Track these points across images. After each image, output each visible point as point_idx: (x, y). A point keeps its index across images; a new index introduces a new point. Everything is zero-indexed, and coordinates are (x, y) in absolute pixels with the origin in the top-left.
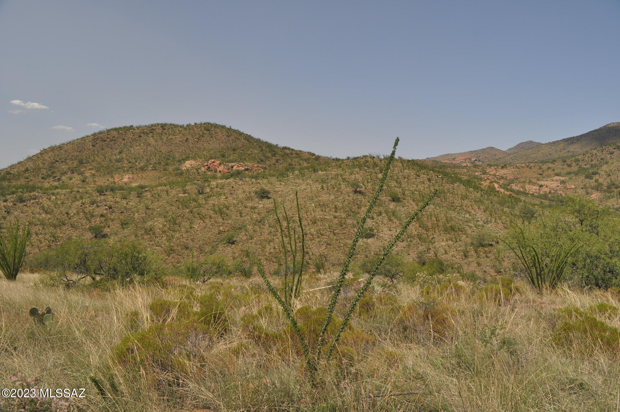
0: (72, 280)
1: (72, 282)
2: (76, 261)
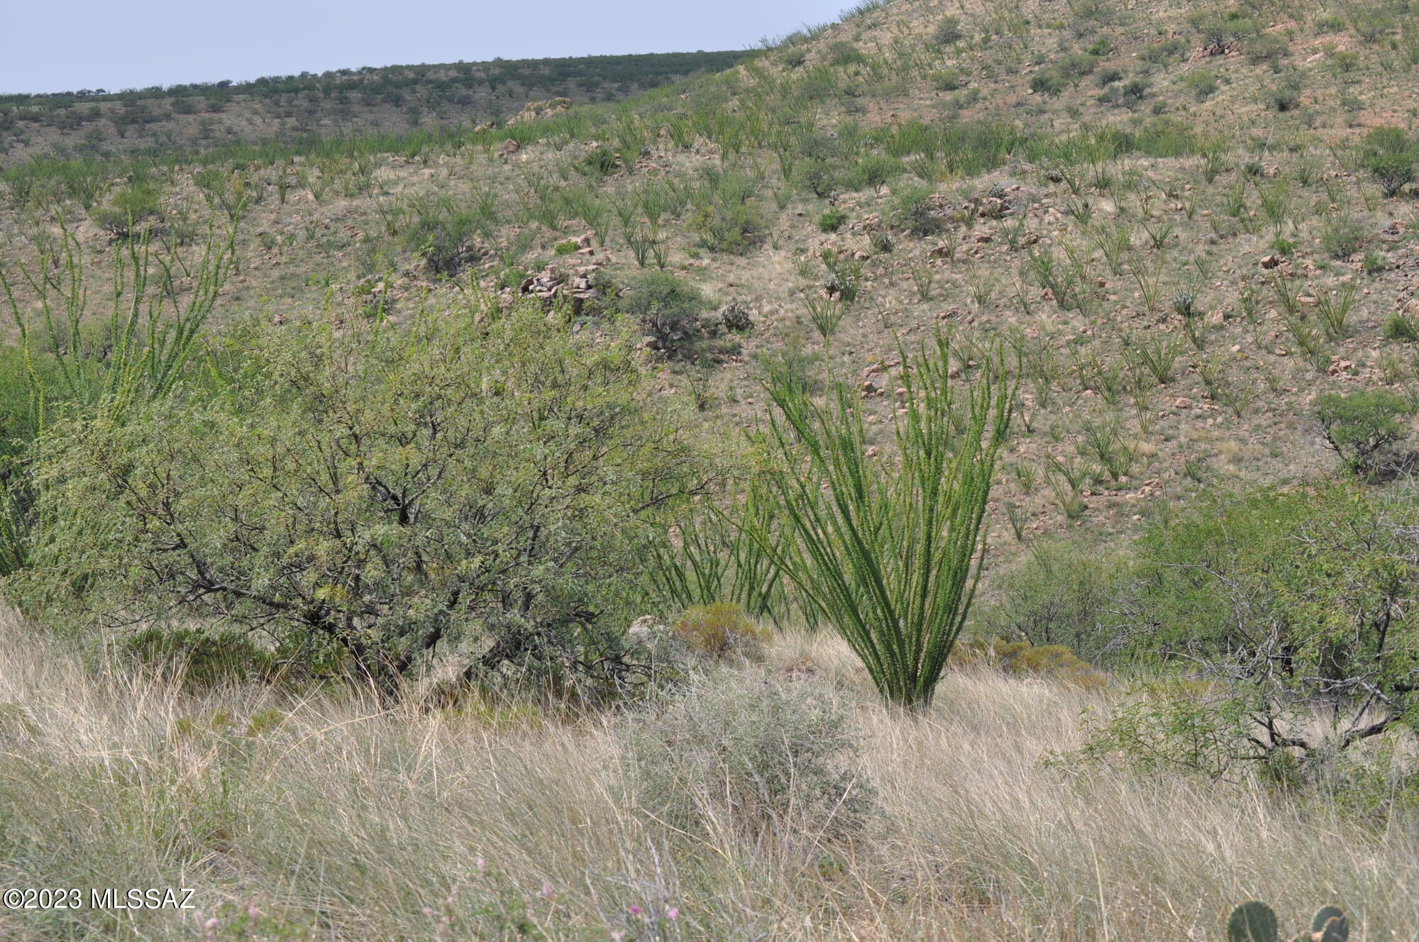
0: (1303, 745)
1: (1297, 752)
2: (1333, 620)
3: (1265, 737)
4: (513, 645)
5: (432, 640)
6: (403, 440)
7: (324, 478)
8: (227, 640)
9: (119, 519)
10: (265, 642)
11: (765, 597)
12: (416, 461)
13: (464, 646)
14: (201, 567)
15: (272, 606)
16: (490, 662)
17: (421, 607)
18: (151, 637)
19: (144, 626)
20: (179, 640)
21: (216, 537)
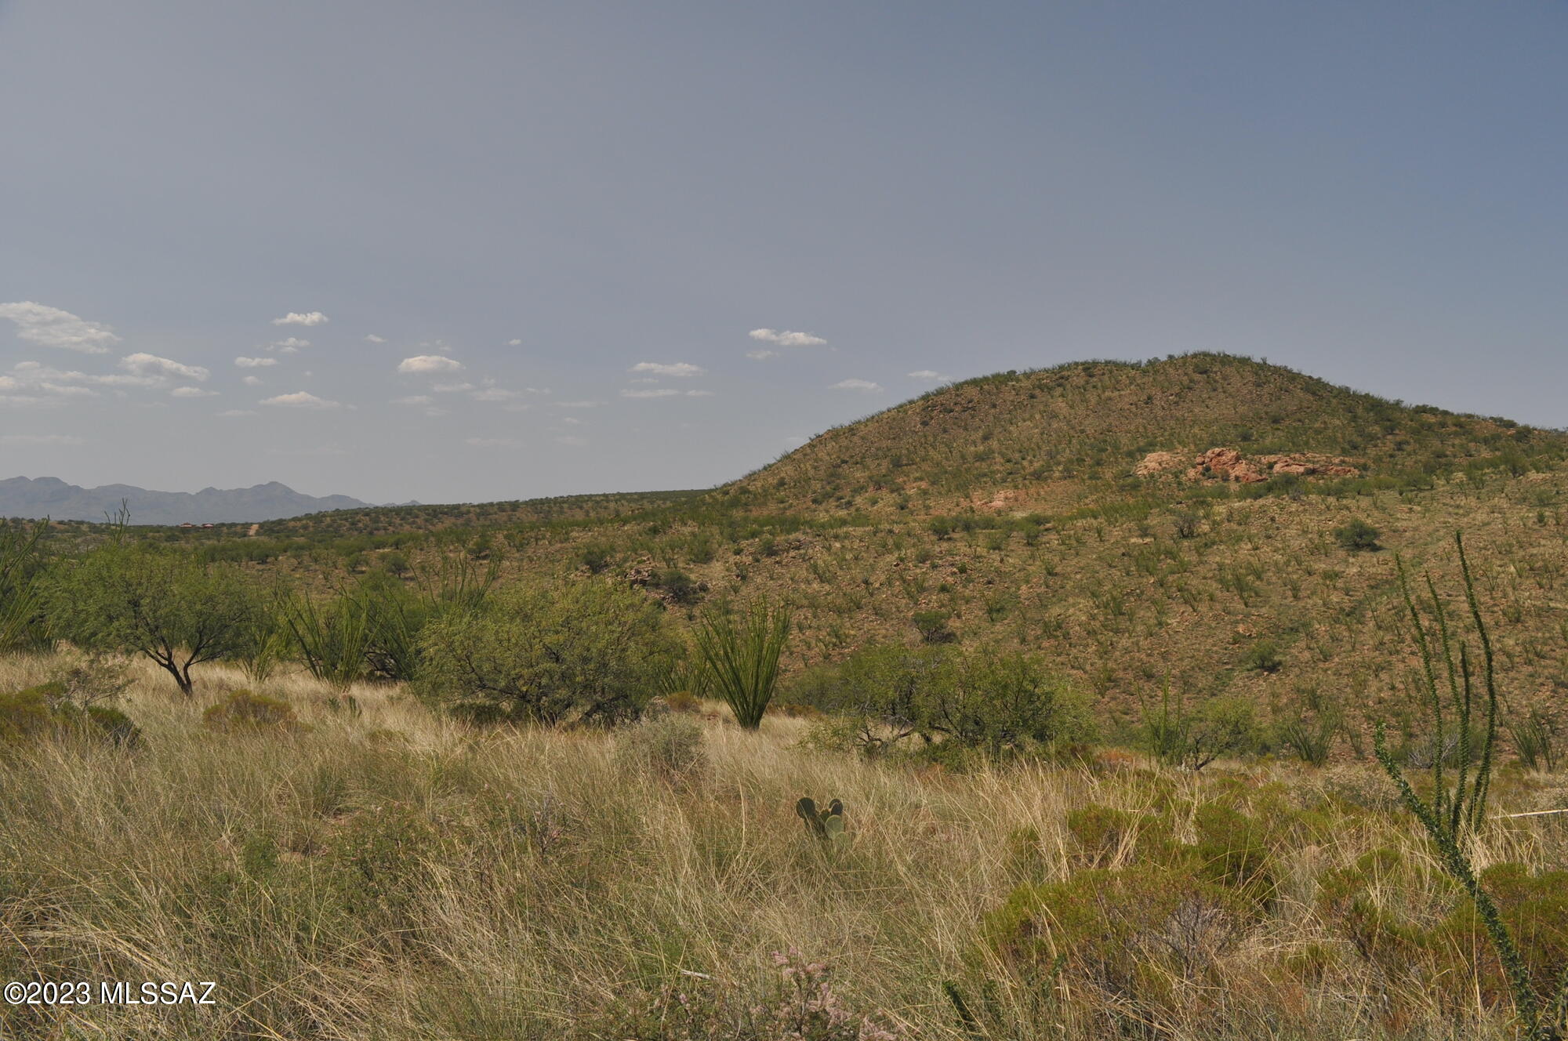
0: (880, 740)
1: (878, 743)
2: (890, 693)
3: (867, 739)
4: (598, 707)
5: (568, 706)
6: (557, 632)
7: (527, 647)
8: (490, 707)
9: (451, 664)
10: (506, 706)
11: (704, 689)
12: (562, 639)
13: (580, 709)
14: (481, 679)
15: (507, 691)
16: (588, 714)
17: (563, 693)
18: (462, 706)
19: (458, 702)
20: (471, 706)
21: (487, 667)
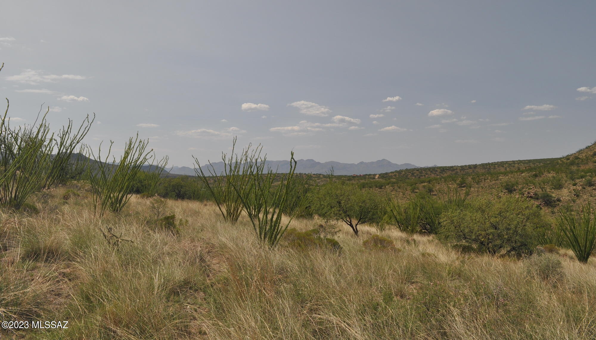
4: (513, 249)
5: (501, 247)
6: (496, 217)
7: (483, 223)
8: (468, 246)
9: (453, 228)
10: (475, 246)
11: (560, 244)
12: (498, 220)
13: (505, 249)
14: (464, 235)
15: (475, 240)
16: (509, 252)
17: (498, 242)
18: (457, 245)
19: (455, 243)
20: (461, 246)
21: (467, 230)
